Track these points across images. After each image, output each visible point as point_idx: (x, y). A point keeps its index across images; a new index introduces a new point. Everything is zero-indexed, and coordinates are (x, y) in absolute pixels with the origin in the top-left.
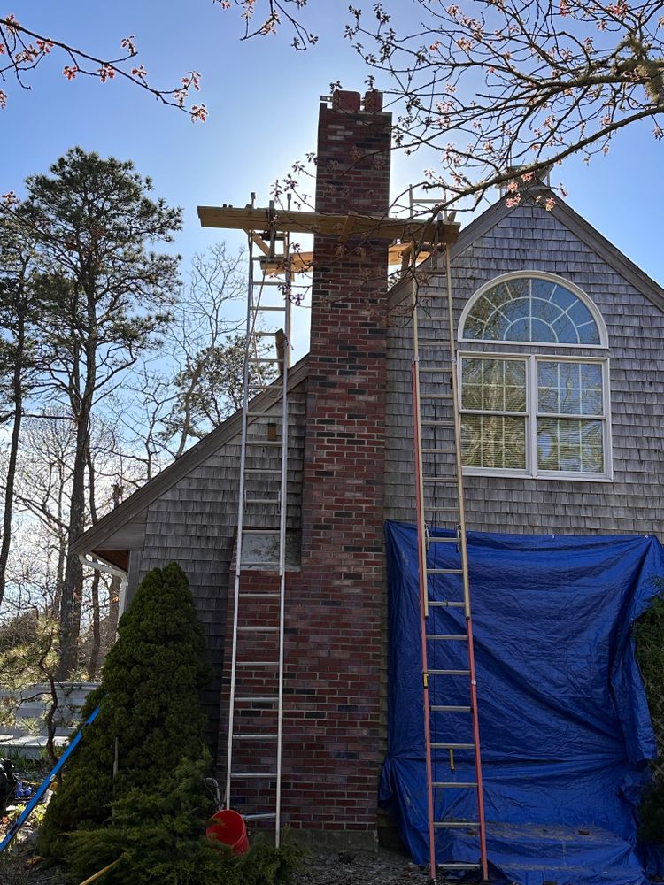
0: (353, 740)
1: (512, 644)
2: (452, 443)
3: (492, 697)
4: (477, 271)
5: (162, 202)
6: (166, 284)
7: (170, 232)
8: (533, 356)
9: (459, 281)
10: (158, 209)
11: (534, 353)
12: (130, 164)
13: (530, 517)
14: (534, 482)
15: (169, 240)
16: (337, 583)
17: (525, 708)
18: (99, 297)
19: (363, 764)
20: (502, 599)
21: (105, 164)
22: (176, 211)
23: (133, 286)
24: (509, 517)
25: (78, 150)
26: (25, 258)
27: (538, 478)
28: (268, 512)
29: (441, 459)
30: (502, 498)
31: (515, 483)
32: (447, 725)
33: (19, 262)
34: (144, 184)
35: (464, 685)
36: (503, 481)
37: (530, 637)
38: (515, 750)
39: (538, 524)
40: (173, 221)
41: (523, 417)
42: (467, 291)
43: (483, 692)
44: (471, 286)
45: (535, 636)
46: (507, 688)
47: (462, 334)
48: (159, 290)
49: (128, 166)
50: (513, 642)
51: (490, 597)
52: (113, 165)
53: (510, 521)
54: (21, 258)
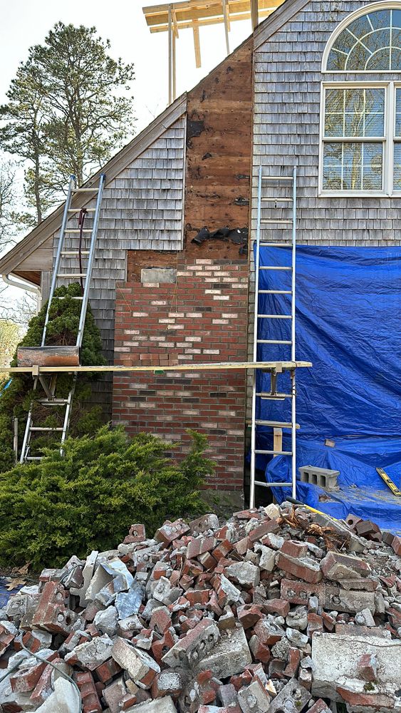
0: (223, 420)
1: (364, 341)
2: (315, 168)
3: (344, 385)
4: (340, 4)
5: (120, 59)
6: (128, 120)
7: (128, 83)
8: (392, 83)
9: (324, 15)
10: (118, 65)
11: (393, 80)
12: (94, 28)
13: (385, 232)
14: (389, 200)
15: (128, 88)
16: (208, 292)
17: (372, 393)
18: (83, 132)
19: (231, 438)
20: (358, 303)
21: (78, 30)
22: (130, 65)
23: (105, 123)
24: (366, 233)
25: (60, 24)
26: (36, 108)
27: (393, 196)
28: (154, 237)
29: (305, 183)
30: (360, 215)
31: (372, 202)
32: (305, 407)
33: (32, 111)
34: (106, 44)
35: (320, 376)
36: (361, 200)
37: (382, 334)
38: (363, 427)
39: (392, 238)
40: (129, 74)
41: (381, 142)
42: (331, 24)
43: (336, 381)
44: (335, 18)
45: (386, 334)
46: (357, 377)
47: (326, 66)
48: (122, 125)
49: (93, 30)
50: (366, 339)
51: (346, 301)
52: (82, 30)
53: (366, 236)
54: (33, 109)
